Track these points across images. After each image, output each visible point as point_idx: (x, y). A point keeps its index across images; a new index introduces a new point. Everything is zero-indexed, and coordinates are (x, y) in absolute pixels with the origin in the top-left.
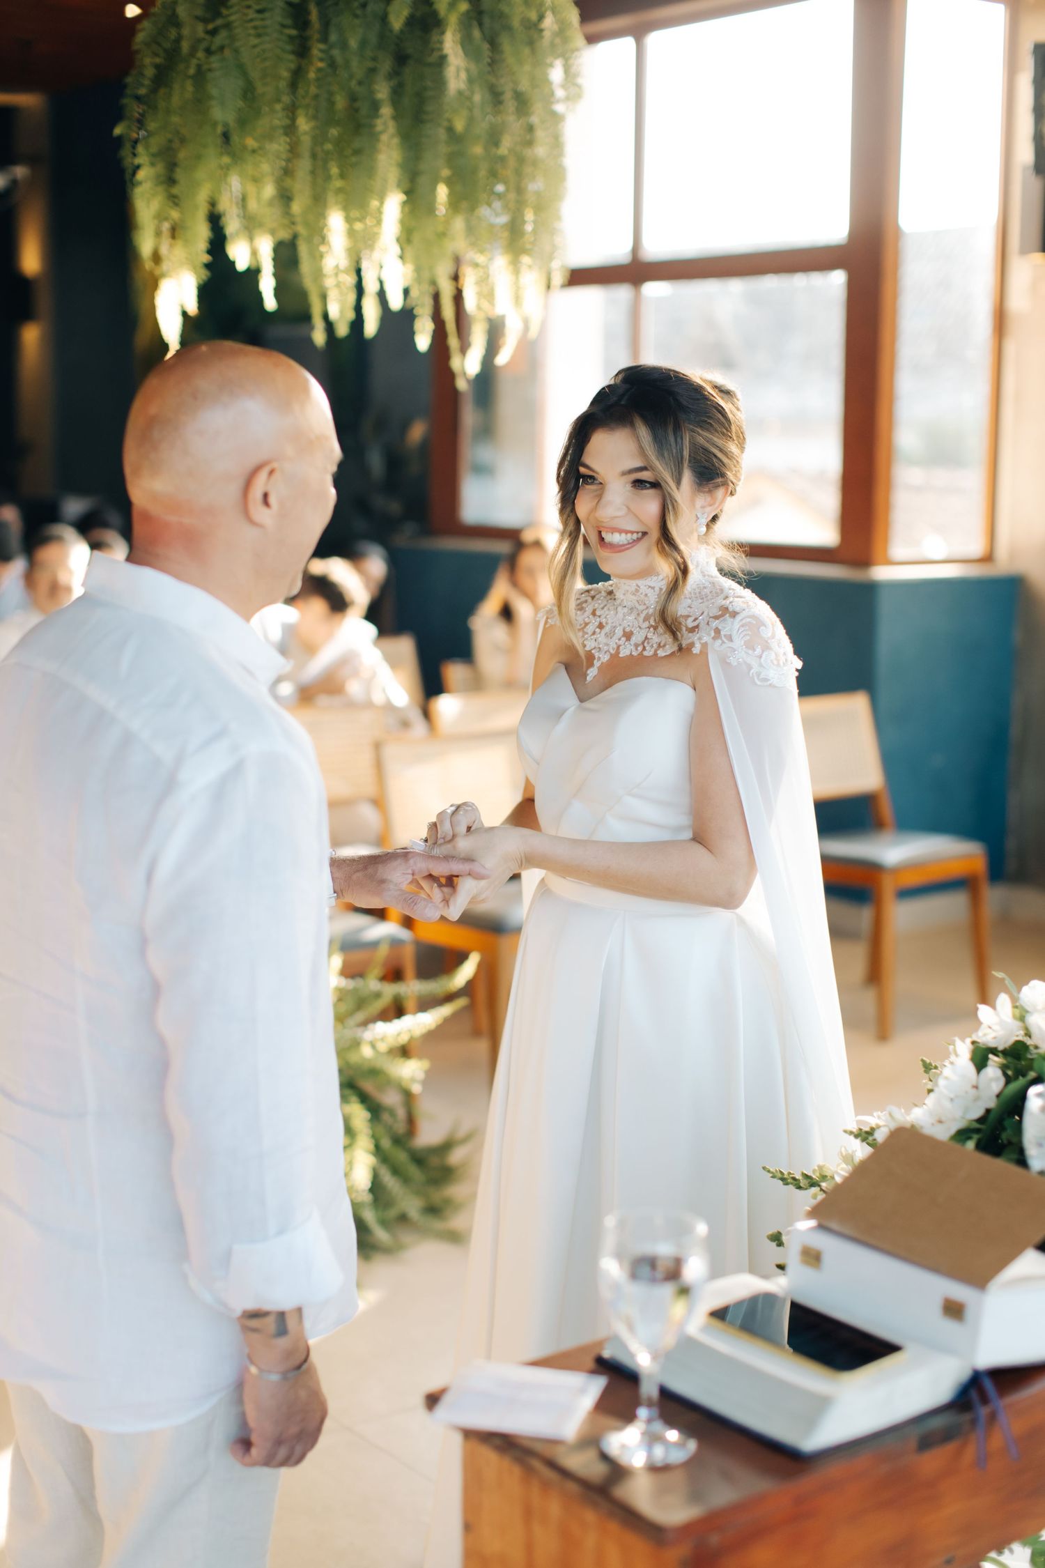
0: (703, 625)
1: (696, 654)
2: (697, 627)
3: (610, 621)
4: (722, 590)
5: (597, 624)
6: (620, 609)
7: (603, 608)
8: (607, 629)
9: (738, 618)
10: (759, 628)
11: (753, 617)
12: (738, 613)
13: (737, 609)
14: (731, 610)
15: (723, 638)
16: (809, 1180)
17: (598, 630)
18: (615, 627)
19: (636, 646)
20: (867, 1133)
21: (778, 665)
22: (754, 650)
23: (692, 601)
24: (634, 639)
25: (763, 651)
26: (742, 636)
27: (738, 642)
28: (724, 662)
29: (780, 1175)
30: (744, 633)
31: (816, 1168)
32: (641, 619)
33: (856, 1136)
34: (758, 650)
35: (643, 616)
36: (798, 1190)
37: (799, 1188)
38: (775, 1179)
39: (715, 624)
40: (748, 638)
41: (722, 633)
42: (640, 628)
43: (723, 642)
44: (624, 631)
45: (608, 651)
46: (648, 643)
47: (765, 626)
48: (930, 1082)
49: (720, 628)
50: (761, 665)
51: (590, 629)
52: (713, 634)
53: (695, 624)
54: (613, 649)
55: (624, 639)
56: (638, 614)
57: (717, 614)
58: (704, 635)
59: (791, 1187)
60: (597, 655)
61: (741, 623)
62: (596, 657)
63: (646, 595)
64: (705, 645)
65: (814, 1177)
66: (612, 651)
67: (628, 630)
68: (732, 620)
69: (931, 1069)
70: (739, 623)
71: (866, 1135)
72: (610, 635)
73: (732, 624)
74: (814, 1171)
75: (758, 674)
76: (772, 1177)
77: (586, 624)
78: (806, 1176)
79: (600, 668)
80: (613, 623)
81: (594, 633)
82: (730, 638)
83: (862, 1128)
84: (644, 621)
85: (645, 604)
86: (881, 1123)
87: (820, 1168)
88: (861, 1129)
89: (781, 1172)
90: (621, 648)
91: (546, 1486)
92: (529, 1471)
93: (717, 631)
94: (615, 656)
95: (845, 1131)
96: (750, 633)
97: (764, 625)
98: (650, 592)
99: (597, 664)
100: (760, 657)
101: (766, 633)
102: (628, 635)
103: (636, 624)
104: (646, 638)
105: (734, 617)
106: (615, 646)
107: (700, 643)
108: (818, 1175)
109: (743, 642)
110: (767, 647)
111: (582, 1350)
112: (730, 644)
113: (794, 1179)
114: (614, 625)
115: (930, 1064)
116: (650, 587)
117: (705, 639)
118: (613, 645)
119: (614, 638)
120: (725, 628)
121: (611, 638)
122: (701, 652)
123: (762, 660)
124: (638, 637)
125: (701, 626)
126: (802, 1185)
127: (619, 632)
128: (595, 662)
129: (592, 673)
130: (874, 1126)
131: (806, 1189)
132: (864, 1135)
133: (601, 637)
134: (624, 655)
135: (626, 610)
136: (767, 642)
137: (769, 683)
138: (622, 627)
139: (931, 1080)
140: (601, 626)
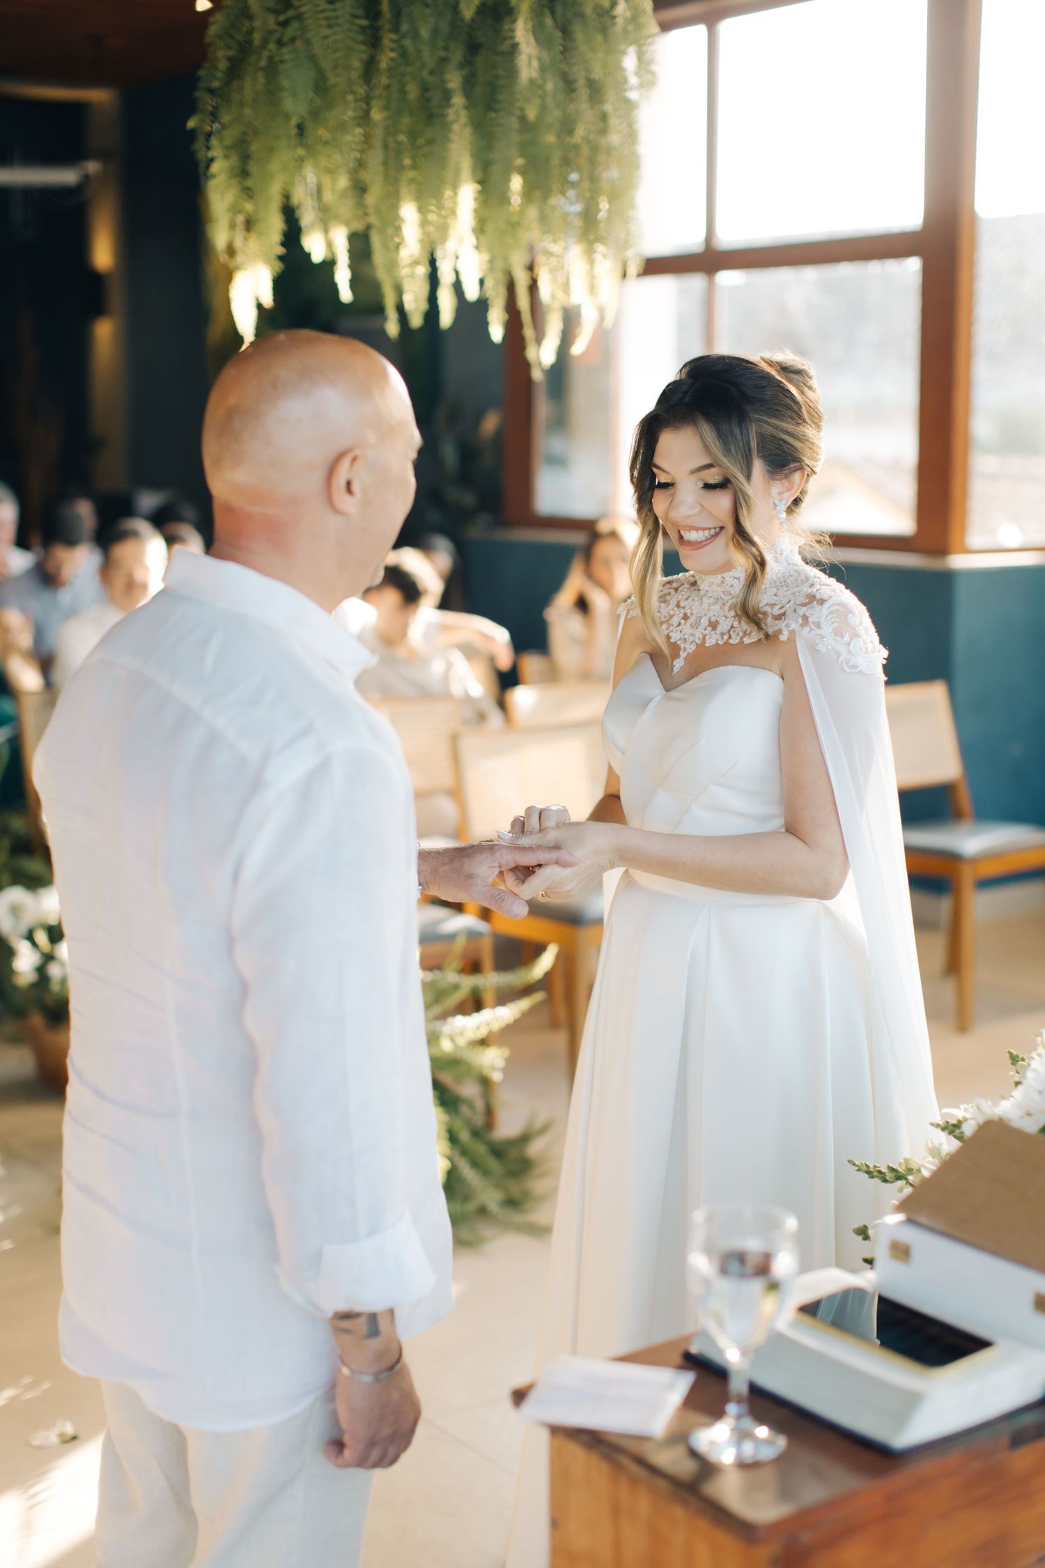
0: (789, 613)
1: (783, 641)
2: (784, 614)
3: (695, 612)
4: (807, 579)
5: (681, 615)
6: (705, 599)
7: (687, 599)
8: (692, 620)
9: (826, 605)
10: (846, 616)
11: (841, 604)
12: (826, 601)
13: (825, 597)
14: (818, 597)
15: (812, 626)
16: (895, 1173)
17: (683, 621)
18: (700, 617)
19: (722, 634)
20: (954, 1125)
21: (867, 652)
22: (843, 637)
23: (778, 590)
24: (720, 629)
25: (851, 639)
26: (830, 623)
27: (827, 629)
28: (813, 649)
29: (865, 1168)
30: (832, 620)
31: (902, 1161)
32: (726, 608)
33: (943, 1129)
34: (847, 638)
35: (728, 605)
36: (883, 1183)
37: (885, 1181)
38: (860, 1173)
39: (802, 611)
40: (836, 625)
41: (810, 620)
42: (726, 617)
43: (812, 629)
44: (709, 620)
45: (694, 641)
46: (734, 632)
47: (853, 614)
48: (1017, 1075)
49: (807, 615)
50: (850, 652)
51: (675, 621)
52: (800, 621)
53: (782, 611)
54: (699, 639)
55: (710, 629)
56: (724, 604)
57: (804, 602)
58: (792, 622)
59: (877, 1180)
60: (682, 646)
61: (829, 611)
62: (682, 648)
63: (732, 586)
64: (792, 633)
65: (900, 1170)
66: (697, 641)
67: (713, 619)
68: (820, 607)
69: (1018, 1061)
70: (827, 610)
71: (953, 1128)
72: (695, 626)
73: (821, 611)
74: (900, 1164)
75: (848, 662)
76: (858, 1170)
77: (671, 617)
78: (892, 1170)
79: (685, 659)
80: (698, 613)
81: (680, 624)
82: (818, 625)
83: (948, 1120)
84: (729, 611)
85: (731, 594)
86: (968, 1116)
87: (906, 1161)
88: (947, 1122)
89: (867, 1165)
90: (707, 637)
91: (634, 1482)
92: (617, 1467)
93: (805, 618)
94: (701, 646)
95: (932, 1124)
96: (838, 620)
97: (852, 612)
98: (735, 583)
99: (683, 655)
100: (849, 644)
101: (854, 621)
102: (714, 625)
103: (721, 613)
104: (732, 627)
105: (822, 604)
106: (701, 636)
107: (788, 630)
108: (904, 1168)
109: (831, 629)
110: (855, 635)
111: (668, 1346)
112: (819, 632)
113: (880, 1172)
114: (699, 615)
115: (1017, 1056)
116: (735, 578)
117: (793, 626)
118: (698, 634)
119: (700, 628)
120: (812, 615)
121: (697, 628)
122: (788, 639)
123: (851, 647)
124: (724, 626)
125: (787, 614)
126: (888, 1178)
127: (704, 622)
128: (681, 652)
129: (678, 664)
130: (961, 1119)
131: (892, 1182)
132: (951, 1128)
133: (687, 628)
134: (711, 644)
135: (711, 600)
136: (854, 629)
137: (857, 670)
138: (707, 618)
139: (1018, 1073)
140: (685, 617)
